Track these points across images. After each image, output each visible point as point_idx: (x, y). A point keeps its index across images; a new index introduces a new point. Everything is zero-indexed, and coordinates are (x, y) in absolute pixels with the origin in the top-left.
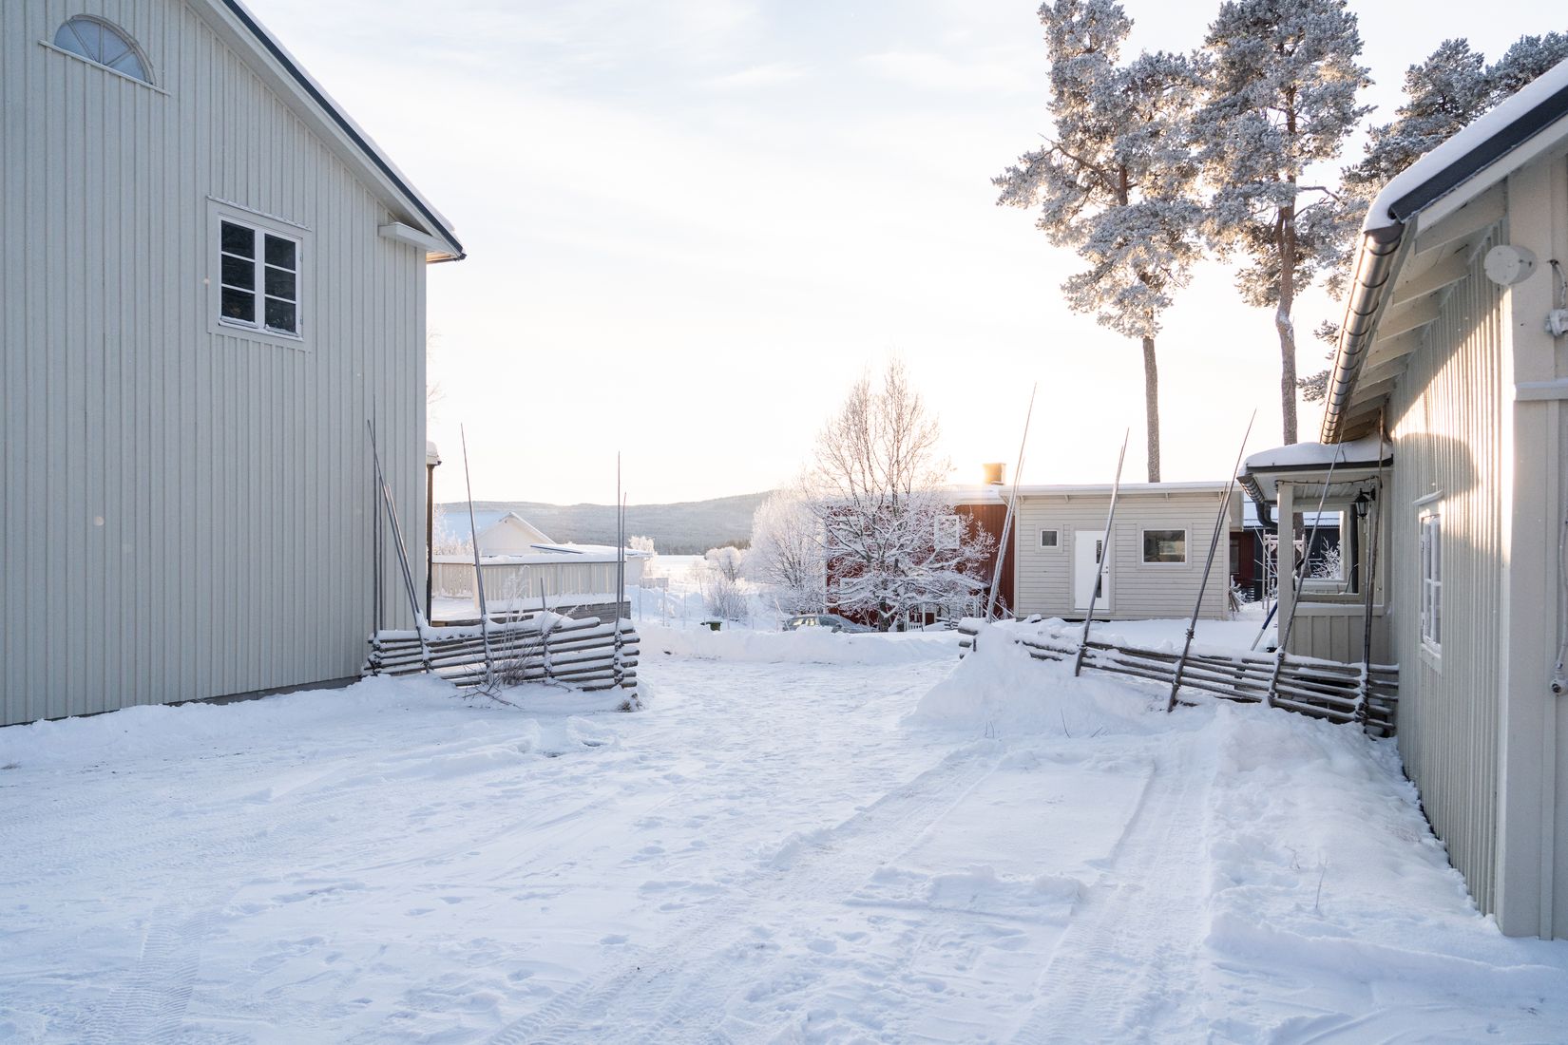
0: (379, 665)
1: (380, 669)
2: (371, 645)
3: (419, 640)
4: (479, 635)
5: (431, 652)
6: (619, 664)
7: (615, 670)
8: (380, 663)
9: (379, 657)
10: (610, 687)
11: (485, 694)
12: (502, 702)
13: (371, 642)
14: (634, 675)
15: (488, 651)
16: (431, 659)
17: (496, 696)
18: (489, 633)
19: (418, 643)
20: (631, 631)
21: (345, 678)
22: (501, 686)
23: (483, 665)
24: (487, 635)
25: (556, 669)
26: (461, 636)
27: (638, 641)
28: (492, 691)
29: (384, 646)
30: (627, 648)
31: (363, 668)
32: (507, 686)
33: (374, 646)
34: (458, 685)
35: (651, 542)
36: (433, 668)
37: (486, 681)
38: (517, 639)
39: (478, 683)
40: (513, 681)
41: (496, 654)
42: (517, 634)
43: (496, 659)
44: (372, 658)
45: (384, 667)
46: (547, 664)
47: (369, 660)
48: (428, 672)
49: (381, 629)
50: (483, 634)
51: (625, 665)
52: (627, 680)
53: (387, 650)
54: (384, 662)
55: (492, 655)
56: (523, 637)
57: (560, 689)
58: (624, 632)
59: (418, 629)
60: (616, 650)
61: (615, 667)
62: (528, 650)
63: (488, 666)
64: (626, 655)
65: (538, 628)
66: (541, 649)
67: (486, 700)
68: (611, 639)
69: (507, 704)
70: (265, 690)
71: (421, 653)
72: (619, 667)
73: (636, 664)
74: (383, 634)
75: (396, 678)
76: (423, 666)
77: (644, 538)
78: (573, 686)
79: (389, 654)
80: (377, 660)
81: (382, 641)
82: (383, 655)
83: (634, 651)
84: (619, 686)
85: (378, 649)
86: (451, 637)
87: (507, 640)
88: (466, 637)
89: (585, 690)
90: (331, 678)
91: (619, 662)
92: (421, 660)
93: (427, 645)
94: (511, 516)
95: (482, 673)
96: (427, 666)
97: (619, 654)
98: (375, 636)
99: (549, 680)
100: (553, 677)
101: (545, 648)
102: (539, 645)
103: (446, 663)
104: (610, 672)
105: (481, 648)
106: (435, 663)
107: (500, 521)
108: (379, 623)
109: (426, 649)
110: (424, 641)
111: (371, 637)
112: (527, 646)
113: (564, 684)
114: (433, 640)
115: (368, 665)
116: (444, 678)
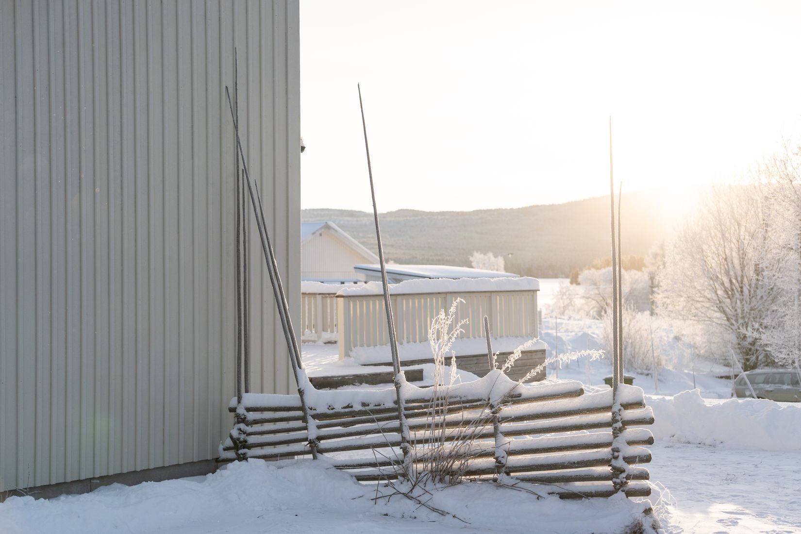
0: (245, 445)
1: (245, 450)
2: (233, 414)
3: (302, 408)
4: (390, 405)
5: (319, 427)
6: (621, 458)
7: (614, 468)
8: (246, 441)
9: (244, 433)
10: (606, 494)
11: (406, 495)
12: (434, 510)
13: (233, 410)
14: (644, 476)
15: (405, 429)
16: (320, 438)
17: (423, 499)
18: (407, 402)
19: (299, 413)
20: (639, 404)
21: (199, 462)
22: (429, 483)
23: (398, 450)
24: (403, 405)
25: (513, 460)
26: (364, 404)
27: (651, 421)
28: (417, 492)
29: (251, 416)
30: (631, 432)
31: (221, 447)
32: (439, 485)
33: (238, 416)
34: (360, 478)
35: (501, 261)
36: (322, 451)
37: (404, 475)
38: (451, 411)
39: (394, 477)
40: (447, 478)
41: (421, 434)
42: (451, 404)
43: (420, 442)
44: (235, 433)
45: (250, 447)
46: (500, 453)
47: (231, 437)
48: (315, 458)
49: (247, 391)
50: (397, 402)
51: (630, 460)
52: (632, 484)
53: (256, 422)
54: (252, 440)
55: (412, 435)
56: (459, 409)
57: (523, 495)
58: (627, 406)
59: (301, 392)
60: (615, 435)
61: (613, 462)
62: (469, 430)
63: (406, 452)
64: (630, 443)
65: (485, 397)
66: (489, 428)
67: (409, 506)
68: (607, 416)
69: (443, 513)
70: (101, 478)
71: (306, 428)
72: (620, 463)
73: (647, 459)
74: (251, 399)
75: (273, 464)
76: (308, 448)
77: (491, 255)
78: (542, 489)
79: (257, 428)
80: (242, 437)
81: (249, 410)
82: (249, 429)
83: (646, 438)
84: (621, 495)
85: (241, 420)
86: (348, 407)
87: (437, 412)
88: (371, 407)
89: (564, 496)
90: (181, 462)
91: (621, 455)
92: (306, 439)
93: (315, 417)
94: (327, 227)
95: (398, 462)
96: (315, 449)
97: (620, 443)
98: (239, 402)
99: (501, 477)
100: (508, 474)
101: (496, 428)
102: (486, 421)
103: (341, 445)
104: (606, 469)
105: (395, 423)
106: (323, 444)
107: (314, 233)
108: (242, 384)
109: (313, 423)
110: (310, 412)
111: (233, 402)
112: (467, 423)
113: (528, 485)
114: (322, 409)
115: (229, 443)
116: (340, 467)
